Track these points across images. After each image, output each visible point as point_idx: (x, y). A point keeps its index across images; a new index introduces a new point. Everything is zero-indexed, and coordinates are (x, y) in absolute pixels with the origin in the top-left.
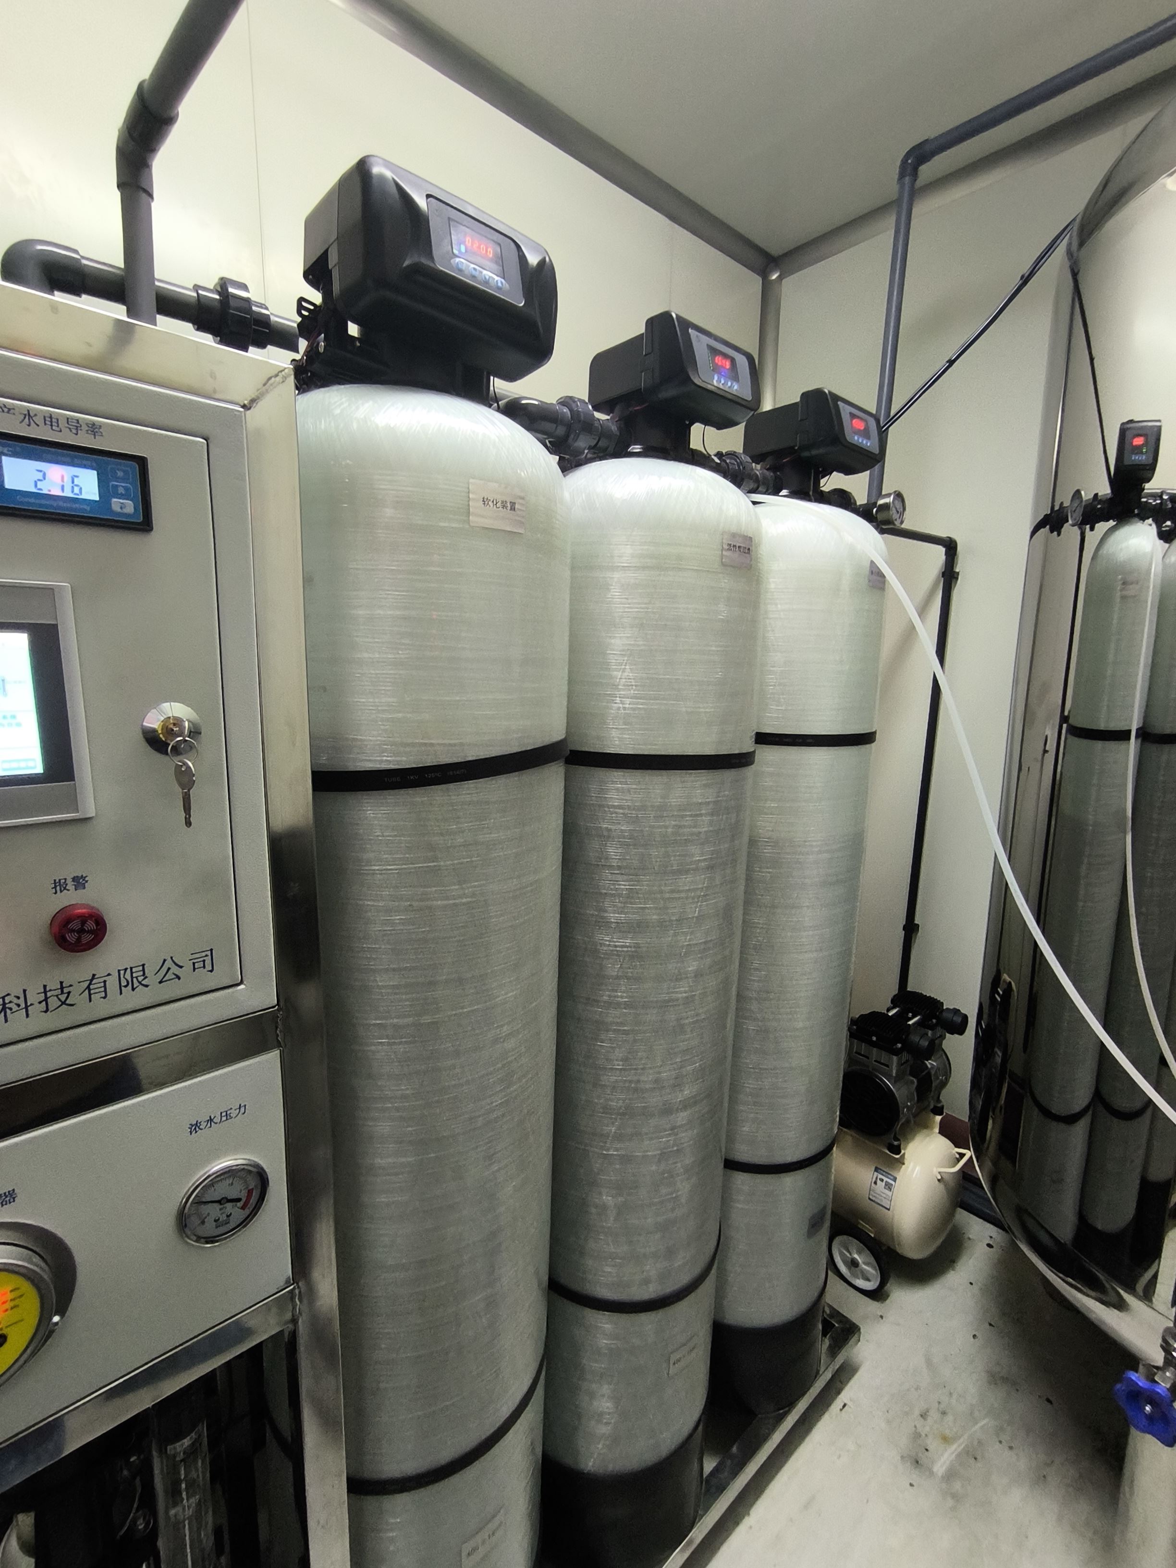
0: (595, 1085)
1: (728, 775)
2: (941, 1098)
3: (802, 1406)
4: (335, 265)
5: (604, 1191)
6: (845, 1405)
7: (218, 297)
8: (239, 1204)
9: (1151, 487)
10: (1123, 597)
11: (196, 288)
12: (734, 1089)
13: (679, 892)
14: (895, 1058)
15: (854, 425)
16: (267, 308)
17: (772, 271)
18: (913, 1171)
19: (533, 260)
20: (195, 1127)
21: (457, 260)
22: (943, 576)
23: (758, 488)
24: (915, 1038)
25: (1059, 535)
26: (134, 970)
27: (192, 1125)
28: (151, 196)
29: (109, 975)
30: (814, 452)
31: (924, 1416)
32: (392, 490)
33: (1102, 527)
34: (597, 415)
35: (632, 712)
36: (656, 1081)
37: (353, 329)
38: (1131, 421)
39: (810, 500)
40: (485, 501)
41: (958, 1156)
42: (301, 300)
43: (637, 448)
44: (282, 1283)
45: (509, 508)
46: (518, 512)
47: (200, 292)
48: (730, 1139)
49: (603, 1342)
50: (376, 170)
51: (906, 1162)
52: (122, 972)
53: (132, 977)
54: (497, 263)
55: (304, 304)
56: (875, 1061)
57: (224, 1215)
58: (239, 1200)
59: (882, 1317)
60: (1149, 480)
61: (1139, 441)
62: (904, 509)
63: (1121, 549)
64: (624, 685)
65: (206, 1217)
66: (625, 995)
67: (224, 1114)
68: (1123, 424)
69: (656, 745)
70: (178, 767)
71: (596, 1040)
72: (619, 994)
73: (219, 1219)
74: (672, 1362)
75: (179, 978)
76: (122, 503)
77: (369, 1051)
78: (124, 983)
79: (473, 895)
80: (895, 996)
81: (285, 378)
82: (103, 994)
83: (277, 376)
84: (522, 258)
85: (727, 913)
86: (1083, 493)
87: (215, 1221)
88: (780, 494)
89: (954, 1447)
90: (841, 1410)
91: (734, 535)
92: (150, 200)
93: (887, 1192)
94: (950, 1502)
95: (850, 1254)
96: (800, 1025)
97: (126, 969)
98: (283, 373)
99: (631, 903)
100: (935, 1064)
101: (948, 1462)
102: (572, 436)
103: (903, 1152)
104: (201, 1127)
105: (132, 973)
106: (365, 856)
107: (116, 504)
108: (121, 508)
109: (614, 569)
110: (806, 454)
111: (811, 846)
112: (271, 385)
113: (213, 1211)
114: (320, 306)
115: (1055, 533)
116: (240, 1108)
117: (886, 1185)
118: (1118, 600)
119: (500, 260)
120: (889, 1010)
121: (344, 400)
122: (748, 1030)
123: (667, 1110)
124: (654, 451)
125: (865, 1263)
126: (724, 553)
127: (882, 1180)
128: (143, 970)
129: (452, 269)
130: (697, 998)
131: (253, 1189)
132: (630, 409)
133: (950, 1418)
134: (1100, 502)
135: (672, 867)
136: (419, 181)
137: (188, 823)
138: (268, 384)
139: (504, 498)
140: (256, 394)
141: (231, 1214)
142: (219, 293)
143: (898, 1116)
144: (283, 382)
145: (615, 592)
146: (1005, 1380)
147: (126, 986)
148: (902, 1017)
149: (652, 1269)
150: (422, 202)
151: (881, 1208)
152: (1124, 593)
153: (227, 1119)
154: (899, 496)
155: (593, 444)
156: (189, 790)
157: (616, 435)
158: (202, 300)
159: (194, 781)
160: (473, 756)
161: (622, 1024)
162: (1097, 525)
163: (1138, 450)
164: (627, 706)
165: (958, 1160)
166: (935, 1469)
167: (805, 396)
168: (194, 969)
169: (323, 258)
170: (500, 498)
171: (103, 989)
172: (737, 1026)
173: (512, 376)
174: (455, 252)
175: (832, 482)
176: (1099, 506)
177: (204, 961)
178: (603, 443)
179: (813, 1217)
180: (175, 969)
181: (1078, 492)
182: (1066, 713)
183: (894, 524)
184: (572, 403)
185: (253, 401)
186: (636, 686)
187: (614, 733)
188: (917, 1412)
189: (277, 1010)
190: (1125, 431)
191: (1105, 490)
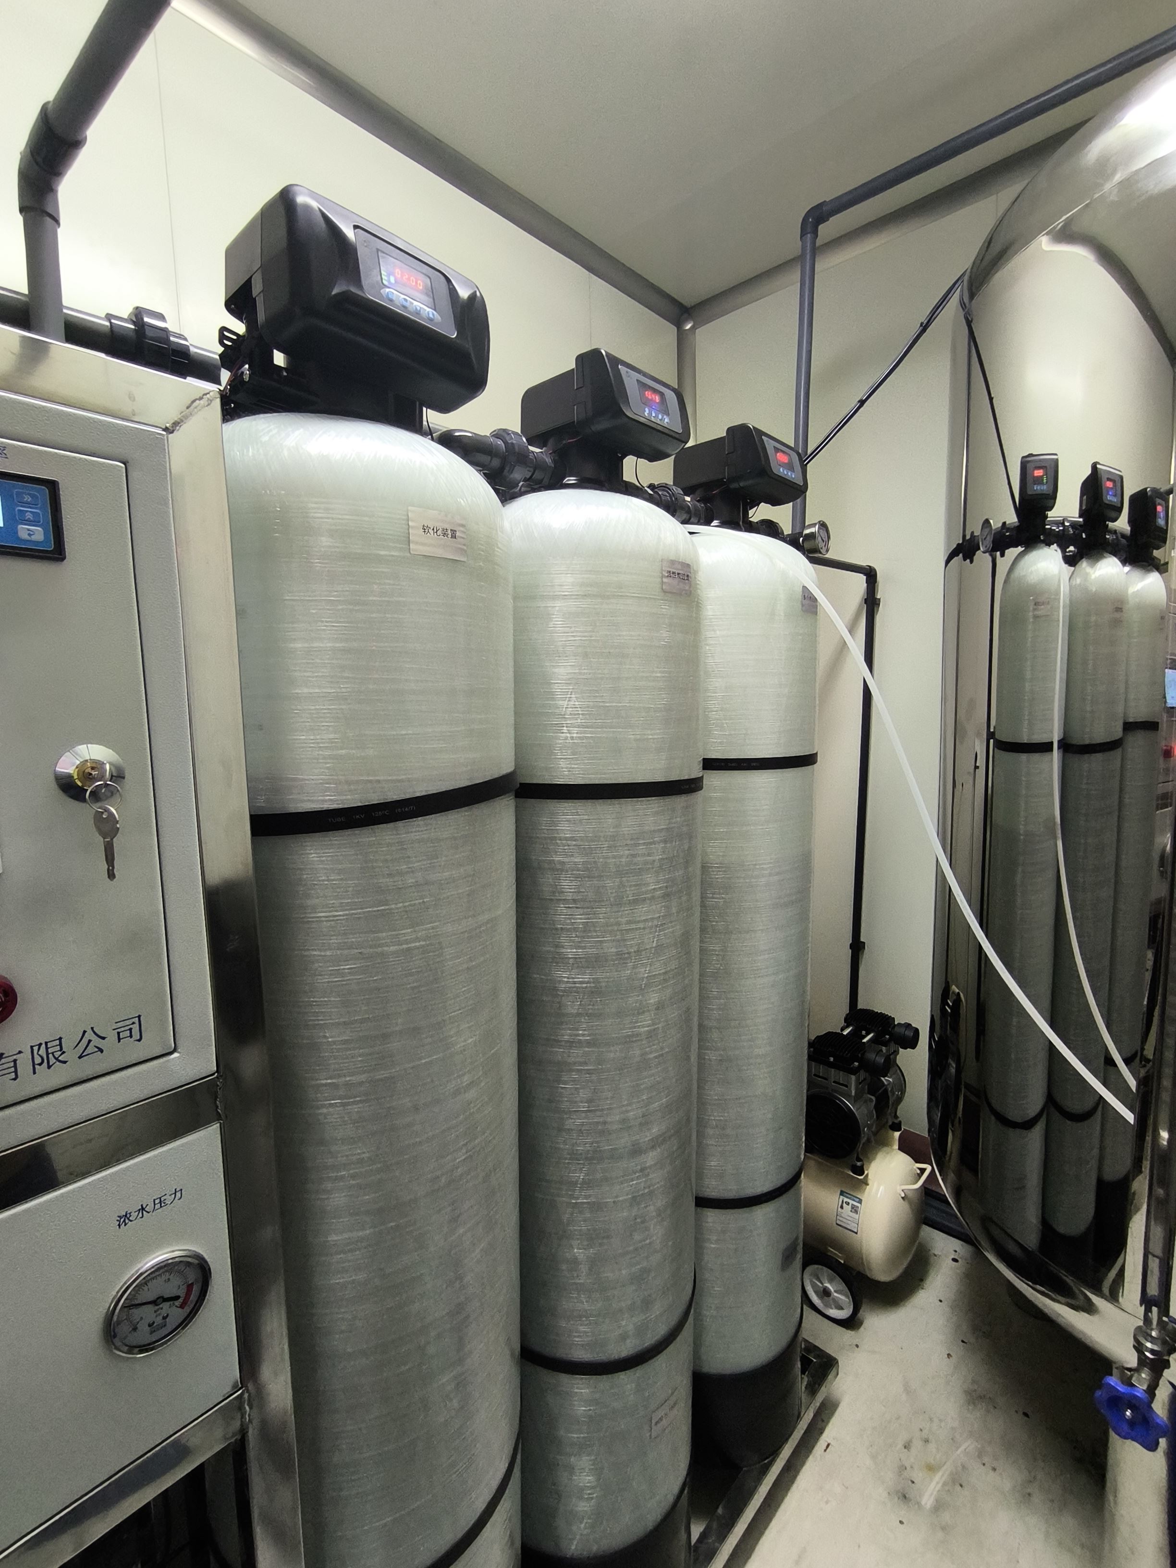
0: (560, 1130)
1: (679, 801)
2: (898, 1113)
3: (786, 1452)
4: (260, 293)
5: (575, 1243)
6: (828, 1445)
7: (133, 327)
8: (177, 1303)
9: (1053, 514)
11: (109, 317)
12: (702, 1124)
13: (639, 922)
14: (853, 1078)
15: (778, 458)
16: (186, 339)
17: (686, 321)
18: (878, 1190)
19: (464, 293)
20: (124, 1219)
21: (388, 290)
22: (865, 603)
23: (690, 519)
24: (871, 1056)
25: (971, 562)
26: (49, 1045)
27: (120, 1217)
28: (57, 221)
29: (20, 1052)
30: (742, 484)
31: (907, 1446)
32: (328, 518)
33: (1012, 552)
34: (531, 448)
35: (579, 741)
36: (624, 1121)
37: (279, 358)
38: (1031, 455)
39: (740, 530)
40: (425, 529)
41: (919, 1172)
42: (223, 329)
43: (571, 480)
44: (228, 1389)
45: (450, 536)
46: (459, 540)
47: (113, 321)
48: (700, 1176)
49: (581, 1409)
50: (301, 199)
51: (870, 1182)
52: (36, 1049)
53: (48, 1054)
54: (428, 295)
55: (226, 333)
56: (834, 1082)
57: (161, 1317)
58: (177, 1298)
59: (857, 1346)
60: (1051, 508)
61: (1038, 473)
62: (829, 537)
63: (1032, 572)
64: (571, 714)
65: (138, 1322)
66: (586, 1033)
67: (158, 1201)
68: (1023, 457)
69: (605, 774)
70: (98, 815)
71: (559, 1082)
72: (581, 1032)
73: (154, 1323)
74: (654, 1422)
75: (101, 1051)
76: (29, 530)
77: (321, 1114)
78: (38, 1060)
79: (427, 938)
80: (847, 1015)
81: (210, 401)
82: (13, 1075)
83: (201, 398)
84: (453, 292)
85: (684, 941)
86: (991, 521)
87: (150, 1325)
88: (712, 524)
89: (940, 1474)
90: (825, 1451)
91: (673, 562)
92: (57, 226)
93: (854, 1215)
94: (940, 1535)
95: (822, 1283)
96: (761, 1051)
97: (40, 1045)
98: (208, 396)
99: (588, 937)
100: (891, 1080)
101: (935, 1493)
102: (507, 468)
103: (866, 1172)
104: (131, 1218)
105: (47, 1048)
106: (309, 902)
107: (23, 531)
108: (30, 535)
109: (554, 598)
110: (734, 486)
111: (763, 869)
112: (196, 408)
113: (147, 1314)
114: (243, 336)
115: (968, 560)
116: (175, 1193)
117: (852, 1208)
118: (1031, 620)
119: (432, 292)
120: (843, 1029)
121: (272, 427)
122: (710, 1060)
123: (636, 1151)
124: (586, 483)
125: (835, 1291)
126: (665, 580)
127: (848, 1204)
128: (60, 1045)
129: (381, 297)
130: (660, 1031)
131: (192, 1284)
132: (564, 442)
133: (932, 1447)
134: (1008, 530)
135: (628, 897)
136: (346, 213)
137: (111, 875)
138: (192, 407)
139: (446, 526)
140: (180, 416)
141: (168, 1315)
142: (134, 323)
143: (859, 1134)
144: (209, 405)
145: (557, 622)
146: (981, 1398)
147: (40, 1064)
148: (856, 1035)
149: (628, 1324)
150: (350, 233)
151: (850, 1233)
152: (1037, 613)
153: (161, 1207)
154: (823, 525)
155: (528, 477)
156: (112, 839)
157: (550, 467)
158: (114, 329)
159: (118, 828)
160: (422, 791)
161: (586, 1063)
162: (1007, 551)
163: (1038, 481)
164: (575, 735)
165: (920, 1176)
166: (923, 1503)
167: (729, 430)
168: (119, 1040)
169: (247, 286)
170: (440, 526)
171: (13, 1069)
172: (700, 1057)
173: (445, 407)
174: (385, 282)
175: (761, 512)
176: (1008, 534)
177: (130, 1030)
178: (538, 475)
179: (786, 1250)
180: (96, 1041)
181: (987, 522)
182: (992, 730)
183: (821, 553)
184: (506, 435)
185: (176, 424)
186: (582, 714)
187: (563, 764)
188: (900, 1446)
189: (217, 1077)
190: (1026, 464)
191: (1012, 518)
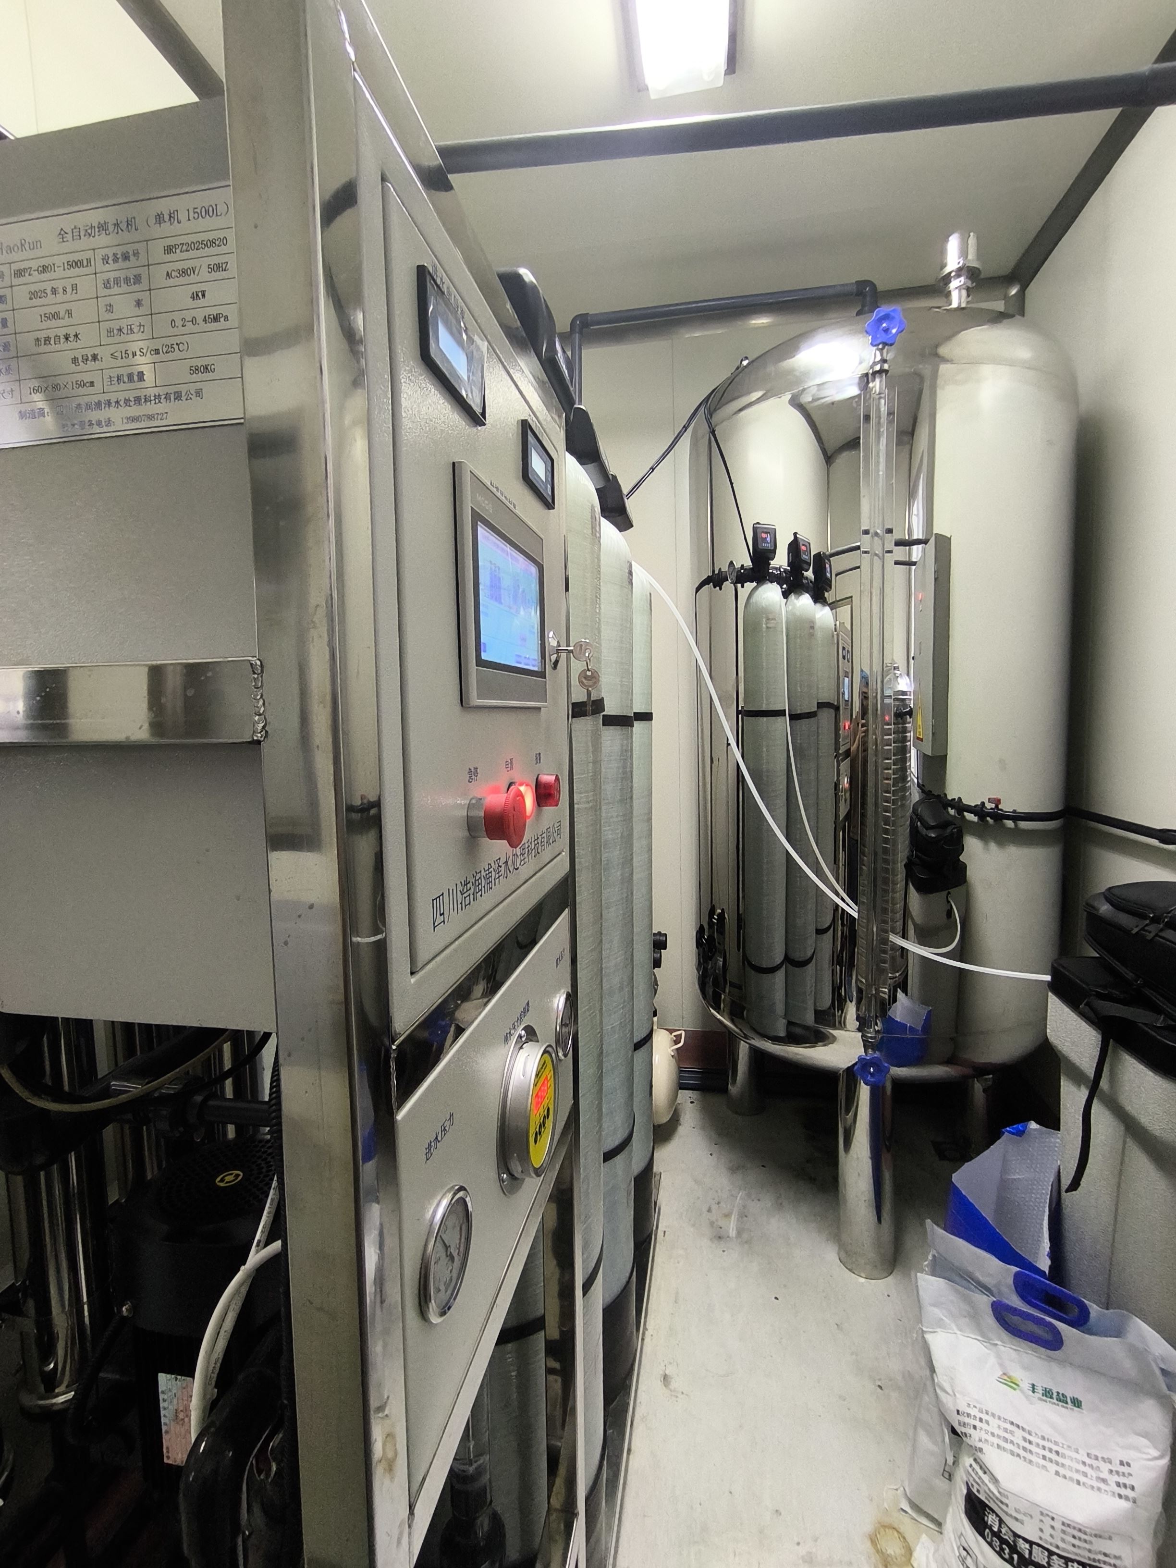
6: (665, 1232)
9: (774, 563)
10: (767, 628)
25: (721, 589)
31: (709, 1210)
33: (749, 585)
38: (758, 523)
41: (675, 1039)
60: (773, 559)
61: (764, 535)
63: (762, 600)
68: (754, 524)
86: (735, 564)
89: (733, 1216)
94: (746, 1246)
101: (735, 1227)
115: (718, 588)
118: (764, 630)
133: (722, 1204)
134: (745, 570)
146: (738, 1168)
152: (768, 625)
162: (745, 585)
163: (764, 540)
166: (731, 1235)
181: (731, 563)
188: (705, 1211)
190: (756, 530)
191: (748, 563)
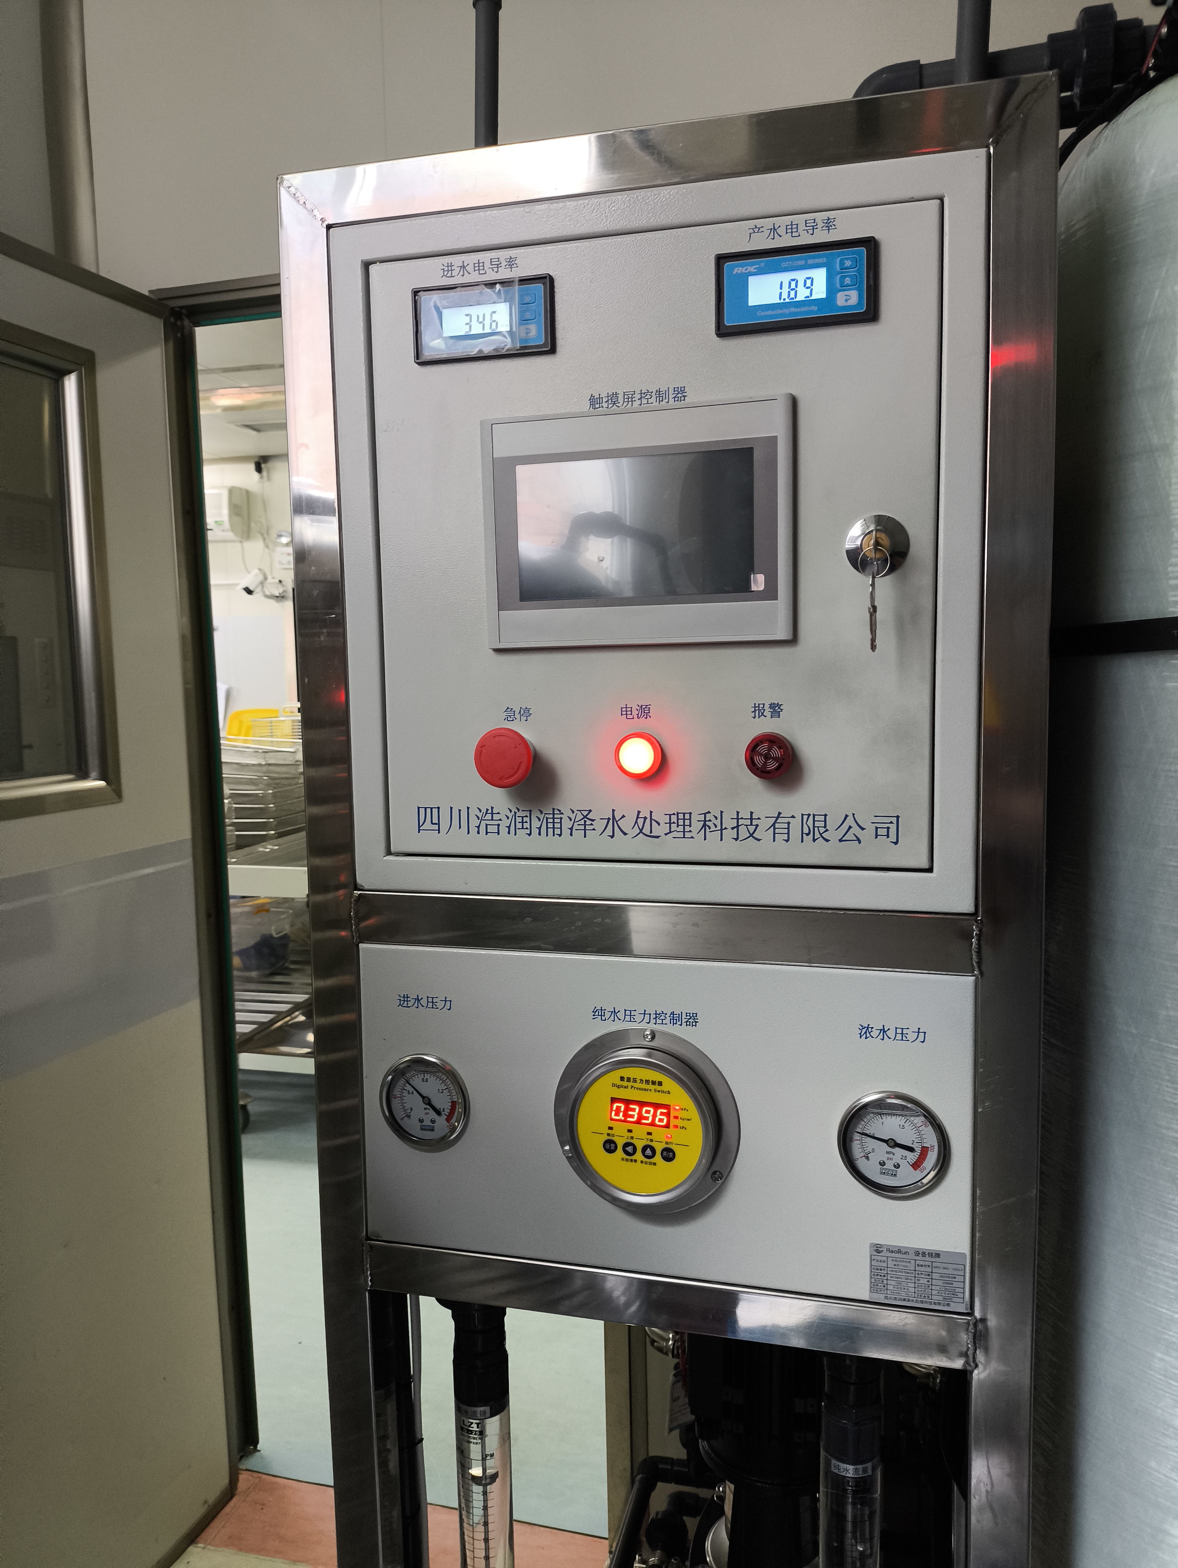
8: (913, 1157)
20: (866, 1031)
26: (817, 818)
27: (863, 1027)
29: (793, 817)
52: (805, 817)
53: (814, 827)
57: (891, 1163)
65: (870, 1153)
67: (900, 1031)
73: (884, 1164)
75: (860, 842)
76: (847, 296)
78: (806, 830)
82: (786, 837)
87: (881, 1164)
97: (809, 815)
98: (1043, 83)
104: (872, 1034)
105: (814, 821)
107: (842, 297)
108: (846, 301)
112: (1026, 105)
128: (825, 821)
131: (927, 1148)
137: (874, 646)
138: (1022, 106)
140: (1006, 124)
141: (899, 1165)
144: (1043, 95)
153: (902, 1039)
168: (877, 836)
171: (786, 831)
177: (888, 828)
180: (855, 829)
185: (1001, 134)
189: (974, 920)
